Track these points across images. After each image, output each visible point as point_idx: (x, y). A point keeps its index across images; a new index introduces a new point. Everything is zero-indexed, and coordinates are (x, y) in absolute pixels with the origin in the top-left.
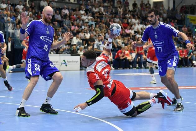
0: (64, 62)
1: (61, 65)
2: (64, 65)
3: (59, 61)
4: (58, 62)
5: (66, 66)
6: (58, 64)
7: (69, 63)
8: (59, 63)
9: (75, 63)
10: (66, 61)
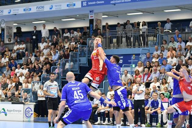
0: (3, 111)
2: (4, 114)
5: (6, 115)
7: (10, 113)
9: (18, 112)
10: (6, 110)
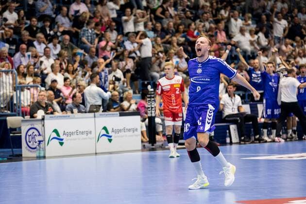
1: (98, 140)
3: (93, 130)
4: (91, 132)
6: (90, 139)
8: (93, 135)
